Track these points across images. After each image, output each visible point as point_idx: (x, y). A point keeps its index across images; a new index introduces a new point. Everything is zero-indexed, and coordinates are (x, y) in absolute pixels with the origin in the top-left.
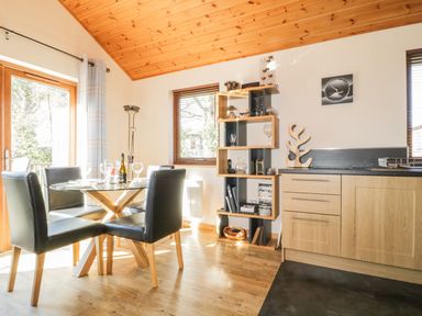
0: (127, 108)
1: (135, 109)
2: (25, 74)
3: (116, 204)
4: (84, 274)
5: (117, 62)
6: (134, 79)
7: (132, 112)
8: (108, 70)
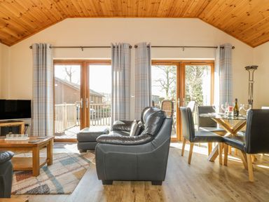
0: (247, 68)
1: (255, 68)
2: (190, 63)
3: (232, 128)
4: (212, 161)
5: (240, 40)
6: (254, 47)
7: (251, 71)
8: (233, 48)
